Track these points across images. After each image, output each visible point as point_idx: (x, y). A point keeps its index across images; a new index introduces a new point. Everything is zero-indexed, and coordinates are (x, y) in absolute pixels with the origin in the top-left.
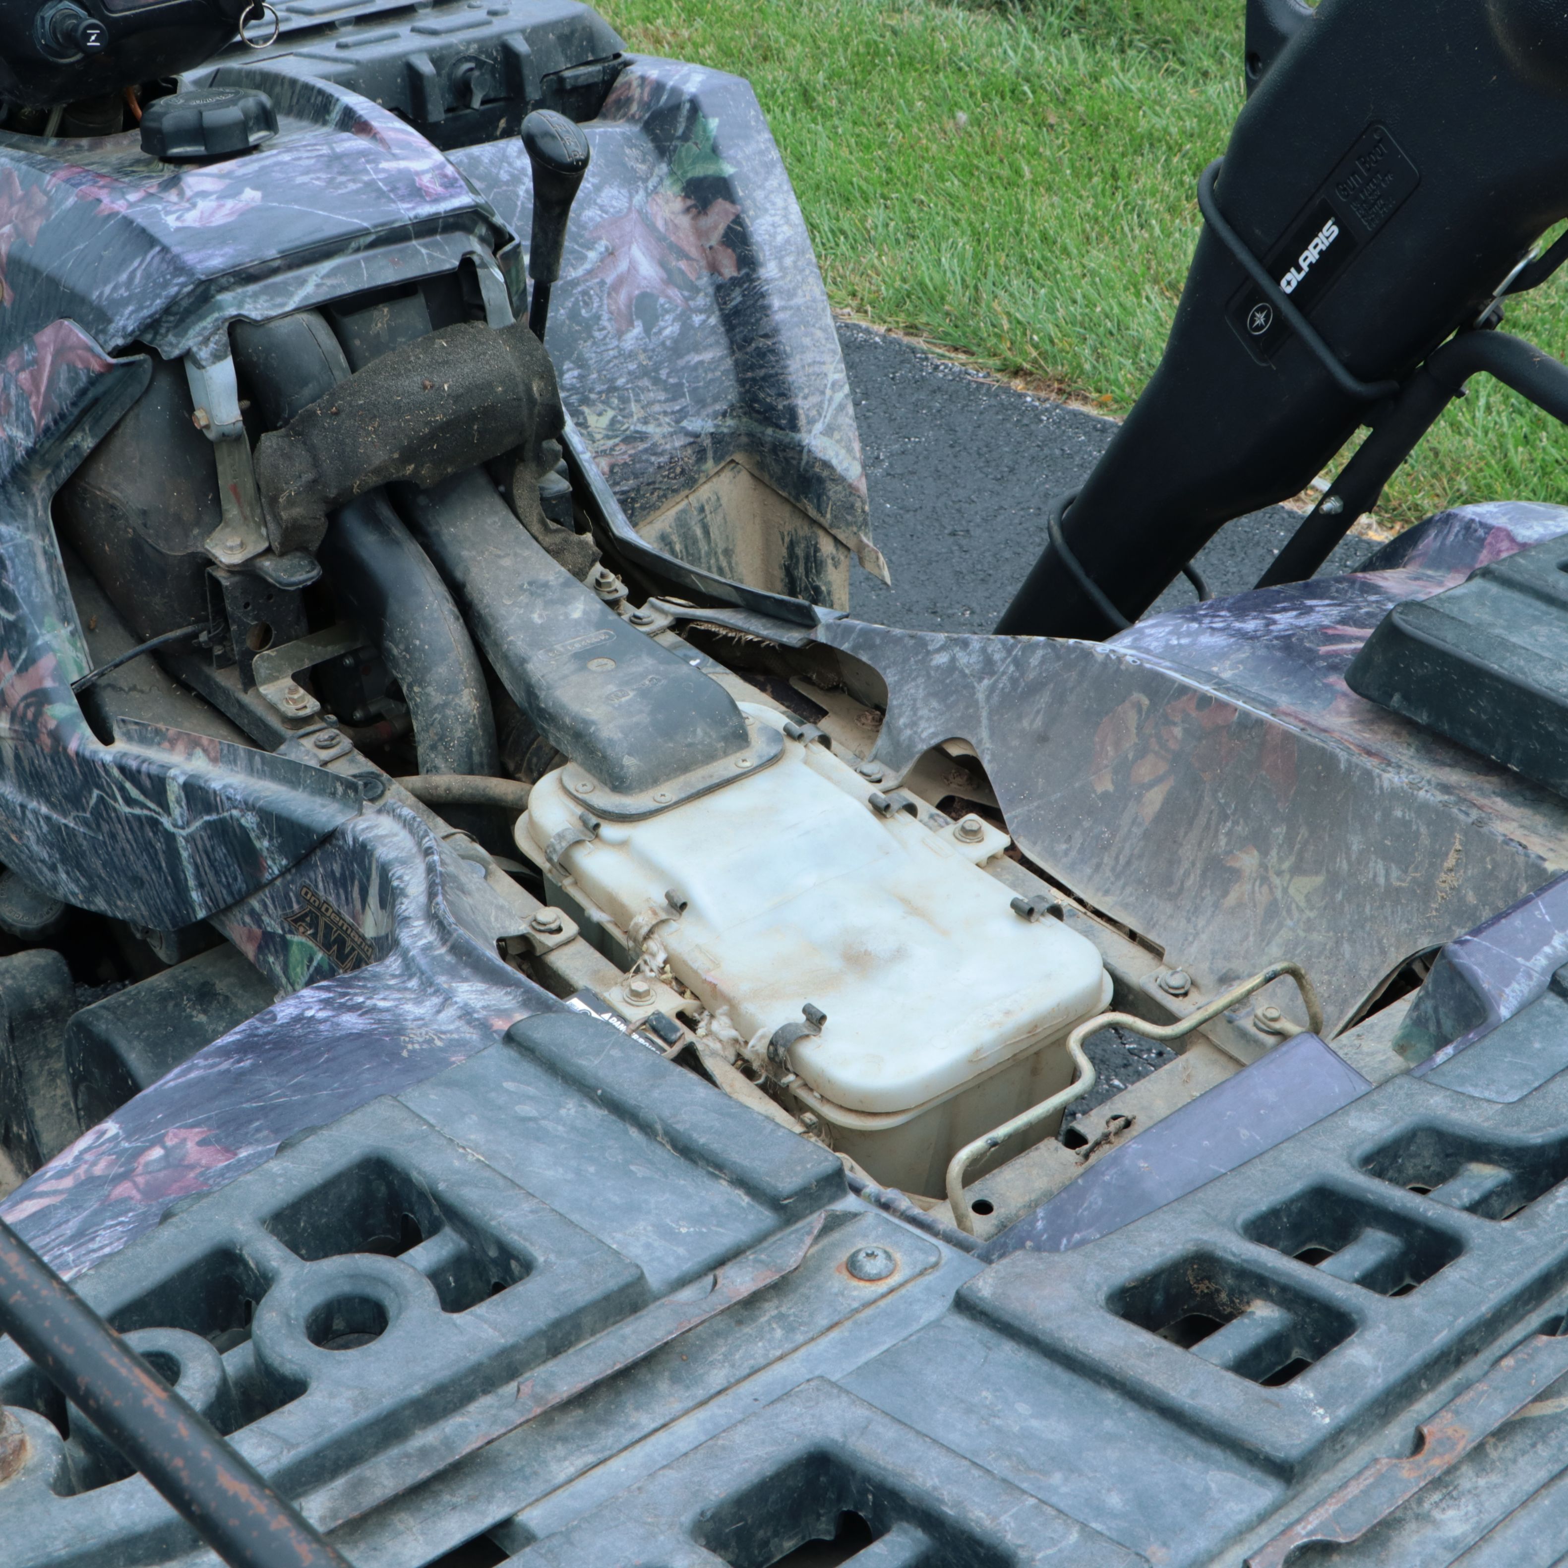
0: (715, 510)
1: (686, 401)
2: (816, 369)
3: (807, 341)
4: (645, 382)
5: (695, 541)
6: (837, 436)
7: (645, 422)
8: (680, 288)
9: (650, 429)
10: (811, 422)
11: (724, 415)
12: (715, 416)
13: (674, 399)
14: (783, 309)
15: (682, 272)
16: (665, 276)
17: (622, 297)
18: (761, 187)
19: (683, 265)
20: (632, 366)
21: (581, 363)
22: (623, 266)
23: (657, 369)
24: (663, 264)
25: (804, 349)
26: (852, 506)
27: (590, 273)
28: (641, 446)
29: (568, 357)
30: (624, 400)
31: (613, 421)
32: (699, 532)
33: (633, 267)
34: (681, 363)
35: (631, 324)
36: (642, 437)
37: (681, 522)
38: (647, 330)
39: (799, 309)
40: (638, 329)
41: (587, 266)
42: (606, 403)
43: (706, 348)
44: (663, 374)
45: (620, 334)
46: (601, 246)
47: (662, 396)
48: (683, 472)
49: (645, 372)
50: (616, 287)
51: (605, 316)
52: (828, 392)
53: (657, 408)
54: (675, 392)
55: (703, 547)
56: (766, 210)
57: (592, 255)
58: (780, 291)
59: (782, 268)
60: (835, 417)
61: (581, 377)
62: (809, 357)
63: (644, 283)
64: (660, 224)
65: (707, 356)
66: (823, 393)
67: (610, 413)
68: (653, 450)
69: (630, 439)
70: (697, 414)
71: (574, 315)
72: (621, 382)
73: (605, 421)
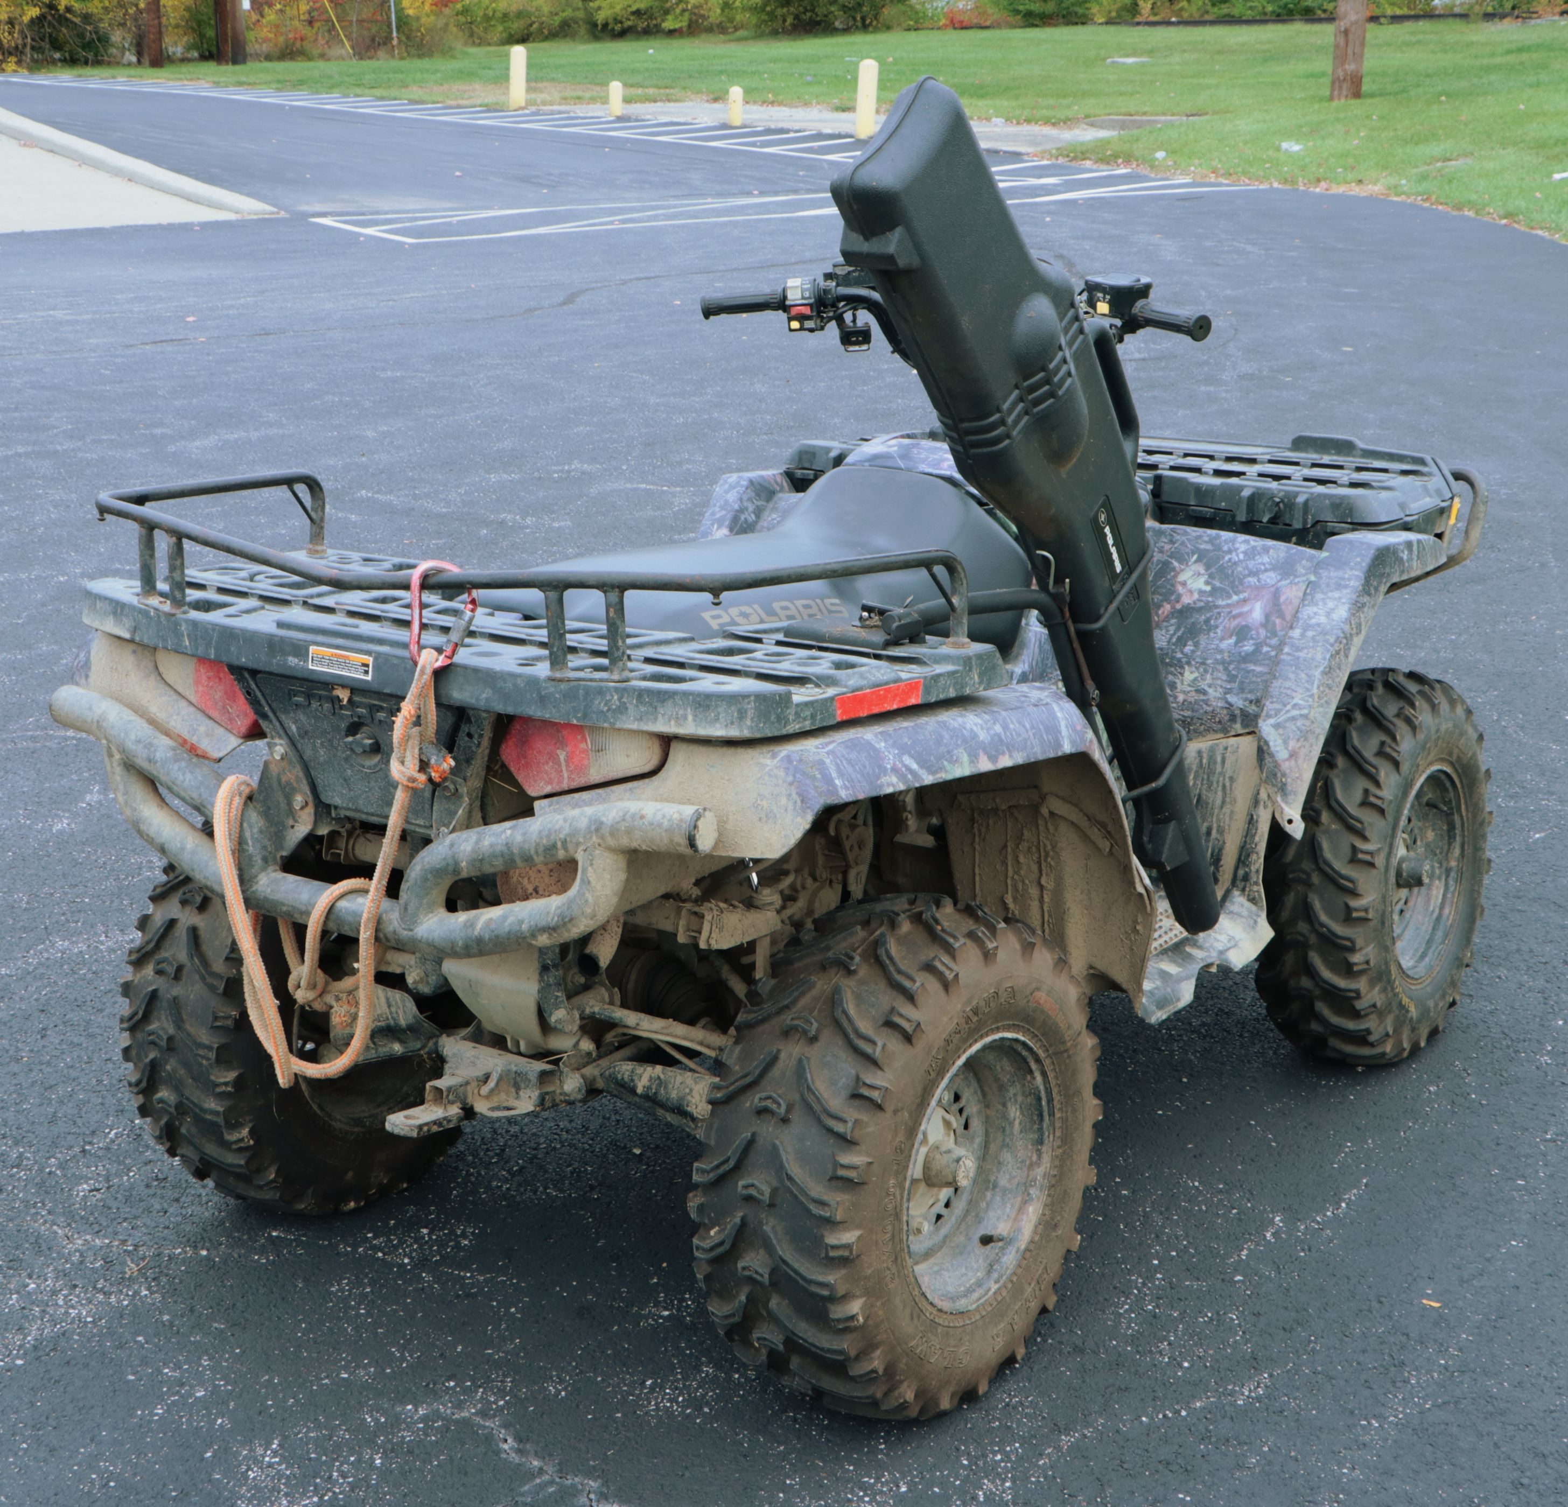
0: (1233, 752)
1: (1235, 685)
2: (1289, 692)
3: (1292, 676)
4: (1221, 667)
5: (1215, 763)
6: (1281, 731)
7: (1210, 686)
8: (1267, 631)
9: (1210, 691)
10: (1268, 716)
11: (1251, 702)
12: (1246, 700)
13: (1229, 682)
14: (1288, 654)
15: (1274, 624)
16: (1263, 621)
17: (1235, 623)
18: (1325, 593)
19: (1278, 621)
20: (1219, 657)
21: (1196, 645)
22: (1246, 608)
23: (1229, 663)
24: (1267, 616)
25: (1287, 679)
26: (1275, 775)
27: (1228, 605)
28: (1202, 697)
29: (1192, 639)
30: (1206, 671)
31: (1195, 679)
32: (1219, 759)
33: (1251, 611)
34: (1243, 666)
35: (1231, 636)
36: (1204, 693)
37: (1212, 750)
38: (1236, 644)
39: (1298, 658)
40: (1232, 641)
41: (1229, 602)
42: (1197, 668)
43: (1261, 665)
44: (1231, 667)
45: (1222, 639)
46: (1242, 596)
47: (1224, 678)
48: (1220, 722)
49: (1223, 662)
50: (1235, 617)
51: (1221, 628)
52: (1289, 707)
53: (1219, 682)
54: (1232, 679)
55: (1219, 769)
56: (1317, 605)
57: (1235, 598)
58: (1293, 645)
59: (1303, 635)
60: (1286, 721)
61: (1193, 651)
62: (1288, 684)
63: (1250, 620)
64: (1282, 599)
65: (1259, 669)
66: (1285, 705)
67: (1196, 674)
68: (1206, 702)
69: (1200, 691)
70: (1237, 694)
71: (1207, 621)
72: (1209, 662)
73: (1192, 677)
